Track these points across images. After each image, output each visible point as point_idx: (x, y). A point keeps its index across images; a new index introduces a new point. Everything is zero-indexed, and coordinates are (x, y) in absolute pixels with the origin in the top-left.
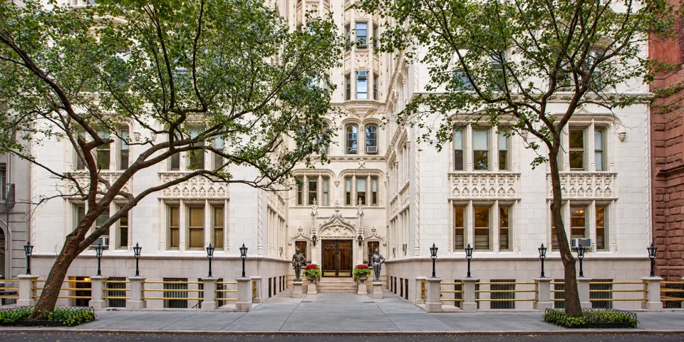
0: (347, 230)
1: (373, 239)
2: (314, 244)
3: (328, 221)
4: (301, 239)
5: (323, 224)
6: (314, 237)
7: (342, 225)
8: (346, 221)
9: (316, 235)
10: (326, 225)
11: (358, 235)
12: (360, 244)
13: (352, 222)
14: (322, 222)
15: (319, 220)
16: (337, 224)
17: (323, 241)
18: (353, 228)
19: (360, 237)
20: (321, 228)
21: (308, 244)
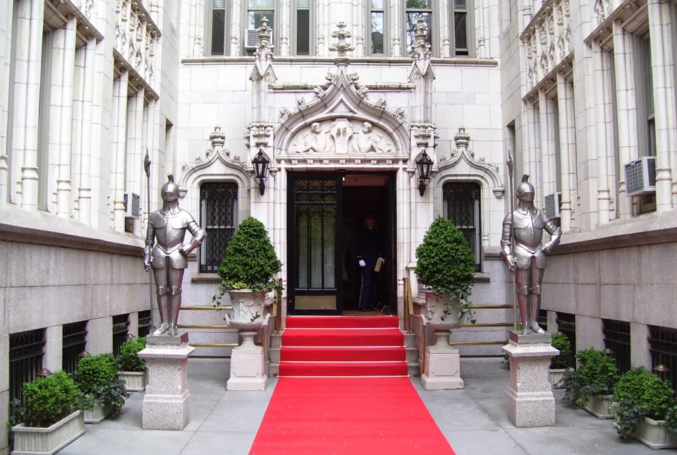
0: (376, 134)
1: (463, 171)
2: (262, 189)
3: (309, 99)
4: (218, 171)
5: (293, 109)
6: (261, 160)
7: (360, 115)
8: (373, 99)
9: (268, 152)
10: (302, 114)
11: (416, 152)
12: (422, 189)
13: (394, 103)
14: (290, 103)
15: (280, 96)
16: (341, 111)
17: (292, 174)
18: (399, 127)
19: (424, 161)
20: (285, 128)
21: (241, 192)
